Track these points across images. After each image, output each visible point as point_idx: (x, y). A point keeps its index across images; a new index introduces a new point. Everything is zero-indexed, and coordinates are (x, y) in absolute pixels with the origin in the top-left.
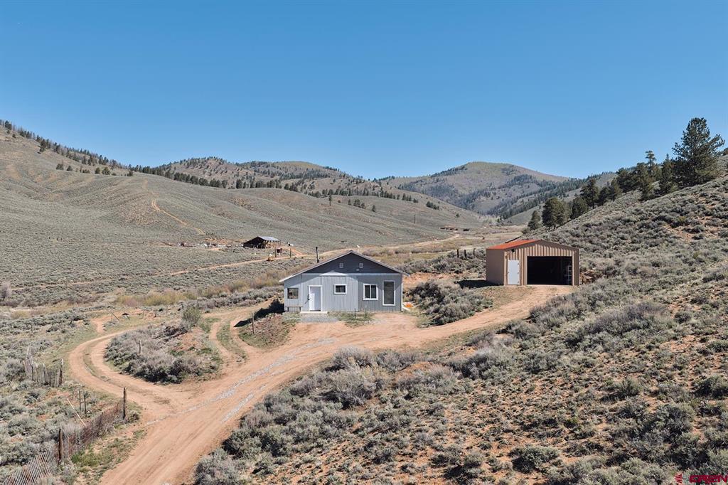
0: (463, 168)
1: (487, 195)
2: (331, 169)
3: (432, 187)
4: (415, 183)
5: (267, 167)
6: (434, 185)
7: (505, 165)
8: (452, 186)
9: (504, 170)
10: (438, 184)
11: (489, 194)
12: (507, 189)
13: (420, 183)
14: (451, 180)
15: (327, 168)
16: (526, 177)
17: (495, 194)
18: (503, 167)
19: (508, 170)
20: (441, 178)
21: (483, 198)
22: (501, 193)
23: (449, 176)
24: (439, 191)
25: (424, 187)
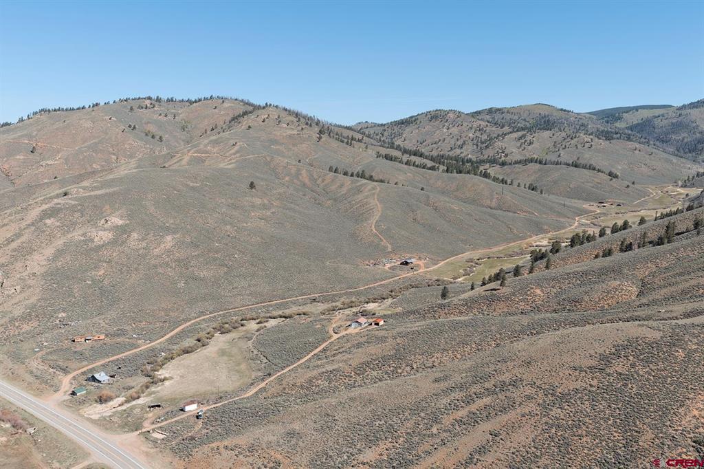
2: (565, 111)
3: (672, 123)
4: (656, 117)
5: (503, 113)
6: (674, 121)
8: (694, 122)
10: (679, 119)
15: (562, 110)
20: (684, 112)
23: (695, 109)
24: (678, 126)
25: (665, 122)
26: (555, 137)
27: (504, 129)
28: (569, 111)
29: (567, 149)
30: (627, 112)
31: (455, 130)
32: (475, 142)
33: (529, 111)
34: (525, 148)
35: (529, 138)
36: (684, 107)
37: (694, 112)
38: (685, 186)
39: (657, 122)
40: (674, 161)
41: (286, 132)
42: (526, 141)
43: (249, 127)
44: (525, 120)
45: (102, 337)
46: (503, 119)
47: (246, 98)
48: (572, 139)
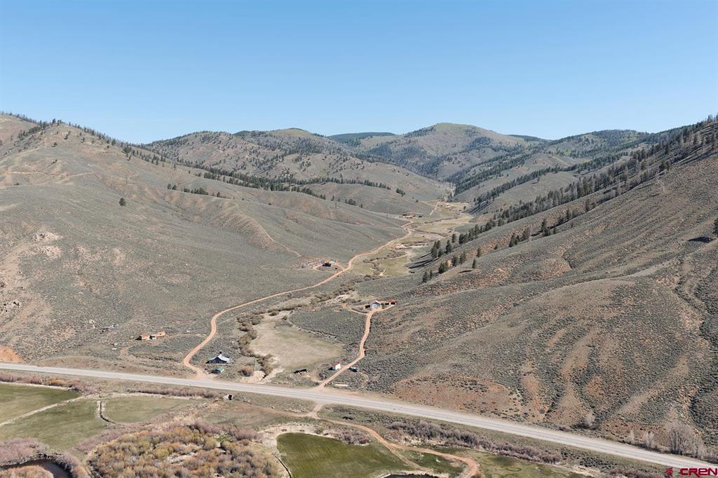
0: (432, 129)
1: (449, 160)
2: (318, 135)
3: (405, 149)
4: (390, 143)
5: (266, 136)
6: (406, 146)
7: (468, 126)
8: (422, 148)
9: (467, 131)
10: (410, 145)
11: (451, 159)
12: (466, 153)
13: (394, 143)
14: (421, 140)
15: (316, 135)
16: (485, 139)
17: (456, 158)
18: (466, 129)
19: (471, 131)
20: (413, 139)
21: (446, 163)
22: (461, 158)
23: (420, 137)
24: (411, 152)
25: (398, 148)
26: (327, 159)
27: (276, 151)
28: (323, 136)
29: (343, 170)
30: (363, 138)
31: (230, 151)
32: (253, 163)
33: (289, 135)
34: (305, 169)
35: (305, 159)
36: (409, 135)
37: (420, 139)
38: (451, 201)
39: (392, 147)
40: (427, 181)
41: (94, 150)
42: (303, 163)
43: (55, 144)
44: (287, 143)
45: (163, 334)
46: (267, 142)
47: (21, 114)
48: (344, 161)
